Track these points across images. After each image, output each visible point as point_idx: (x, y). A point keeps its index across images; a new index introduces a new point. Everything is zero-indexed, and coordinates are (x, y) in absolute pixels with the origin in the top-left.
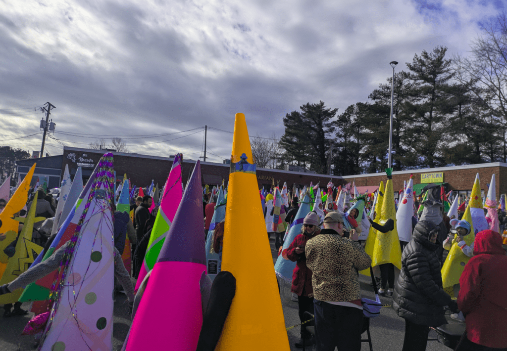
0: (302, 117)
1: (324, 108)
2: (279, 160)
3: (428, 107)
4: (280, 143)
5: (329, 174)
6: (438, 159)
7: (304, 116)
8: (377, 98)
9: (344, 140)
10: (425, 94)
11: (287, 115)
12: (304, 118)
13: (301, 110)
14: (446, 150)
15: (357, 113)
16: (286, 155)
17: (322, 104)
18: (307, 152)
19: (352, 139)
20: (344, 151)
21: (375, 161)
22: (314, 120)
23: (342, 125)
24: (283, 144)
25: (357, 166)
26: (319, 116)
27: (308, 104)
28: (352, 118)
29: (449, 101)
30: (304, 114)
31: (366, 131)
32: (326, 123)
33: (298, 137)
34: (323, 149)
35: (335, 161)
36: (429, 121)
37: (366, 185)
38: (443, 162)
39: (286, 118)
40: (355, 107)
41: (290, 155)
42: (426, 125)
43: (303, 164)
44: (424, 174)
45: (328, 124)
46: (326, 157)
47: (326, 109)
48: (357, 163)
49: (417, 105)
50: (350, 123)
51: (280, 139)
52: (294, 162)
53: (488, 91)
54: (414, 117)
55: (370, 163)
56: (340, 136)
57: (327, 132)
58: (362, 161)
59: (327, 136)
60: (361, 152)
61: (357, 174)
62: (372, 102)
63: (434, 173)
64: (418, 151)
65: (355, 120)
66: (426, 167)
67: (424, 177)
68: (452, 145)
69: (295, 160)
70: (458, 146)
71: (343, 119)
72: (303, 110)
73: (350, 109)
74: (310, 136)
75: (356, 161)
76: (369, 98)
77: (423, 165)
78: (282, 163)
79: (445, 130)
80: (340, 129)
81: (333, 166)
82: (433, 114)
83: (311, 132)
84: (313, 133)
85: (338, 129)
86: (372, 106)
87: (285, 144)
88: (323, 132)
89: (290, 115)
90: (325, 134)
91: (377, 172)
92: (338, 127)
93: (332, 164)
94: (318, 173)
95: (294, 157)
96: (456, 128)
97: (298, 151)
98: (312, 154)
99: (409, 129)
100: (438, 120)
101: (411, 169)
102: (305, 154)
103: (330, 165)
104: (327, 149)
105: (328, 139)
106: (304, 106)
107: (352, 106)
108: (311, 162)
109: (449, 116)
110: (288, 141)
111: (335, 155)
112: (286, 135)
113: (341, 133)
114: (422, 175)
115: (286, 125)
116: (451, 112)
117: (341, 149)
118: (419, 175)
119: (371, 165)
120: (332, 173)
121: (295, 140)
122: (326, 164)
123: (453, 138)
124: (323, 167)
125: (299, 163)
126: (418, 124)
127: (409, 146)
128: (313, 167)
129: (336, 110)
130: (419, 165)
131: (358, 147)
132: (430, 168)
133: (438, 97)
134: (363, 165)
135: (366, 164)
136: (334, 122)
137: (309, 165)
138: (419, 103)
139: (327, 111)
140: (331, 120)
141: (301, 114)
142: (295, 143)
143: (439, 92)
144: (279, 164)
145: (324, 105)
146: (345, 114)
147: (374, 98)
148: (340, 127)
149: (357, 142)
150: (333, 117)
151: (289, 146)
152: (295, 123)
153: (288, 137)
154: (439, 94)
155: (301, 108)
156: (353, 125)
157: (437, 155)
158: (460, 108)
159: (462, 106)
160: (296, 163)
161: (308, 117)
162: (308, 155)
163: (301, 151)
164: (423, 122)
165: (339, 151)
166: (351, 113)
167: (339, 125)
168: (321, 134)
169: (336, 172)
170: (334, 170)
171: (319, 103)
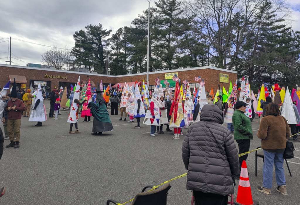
0: (87, 34)
1: (102, 29)
2: (71, 64)
3: (168, 31)
4: (72, 52)
5: (107, 74)
6: (174, 64)
7: (88, 34)
8: (137, 24)
9: (116, 51)
10: (166, 23)
11: (76, 33)
12: (88, 35)
13: (86, 29)
14: (178, 59)
15: (124, 34)
16: (76, 61)
17: (101, 26)
18: (91, 59)
19: (122, 51)
20: (117, 59)
21: (136, 65)
22: (95, 37)
23: (114, 41)
24: (73, 53)
25: (125, 69)
26: (99, 35)
27: (91, 25)
28: (121, 37)
29: (180, 28)
30: (88, 32)
31: (131, 45)
32: (104, 39)
33: (84, 48)
34: (102, 58)
35: (111, 65)
36: (168, 40)
37: (132, 82)
38: (177, 66)
39: (76, 35)
40: (123, 29)
41: (79, 61)
42: (167, 43)
43: (88, 67)
44: (167, 74)
45: (105, 40)
46: (105, 62)
47: (103, 29)
48: (125, 67)
49: (161, 30)
50: (120, 40)
51: (71, 49)
52: (82, 66)
53: (201, 23)
54: (159, 38)
55: (133, 67)
56: (113, 49)
57: (105, 46)
58: (129, 66)
59: (104, 48)
60: (128, 60)
61: (125, 74)
62: (134, 26)
63: (172, 73)
64: (162, 59)
65: (124, 38)
66: (167, 69)
67: (167, 75)
68: (182, 55)
69: (83, 64)
70: (186, 56)
71: (115, 37)
72: (87, 29)
73: (120, 30)
74: (93, 48)
75: (124, 65)
76: (132, 23)
77: (166, 68)
78: (73, 67)
79: (178, 46)
80: (114, 44)
81: (109, 69)
82: (171, 36)
83: (93, 45)
84: (95, 46)
85: (112, 44)
86: (134, 29)
87: (76, 53)
88: (102, 46)
89: (78, 32)
90: (104, 47)
91: (138, 73)
92: (112, 43)
93: (109, 67)
94: (99, 73)
95: (82, 63)
96: (183, 45)
97: (84, 58)
98: (95, 60)
99: (157, 46)
100: (173, 40)
101: (158, 71)
102: (90, 61)
103: (107, 68)
104: (105, 57)
105: (106, 51)
106: (88, 26)
107: (121, 28)
108: (94, 66)
109: (179, 38)
110: (76, 51)
111: (110, 62)
112: (76, 47)
113: (114, 47)
114: (165, 74)
115: (76, 40)
116: (181, 35)
117: (114, 57)
118: (163, 75)
119: (134, 68)
120: (109, 74)
121: (82, 50)
122: (104, 68)
123: (182, 51)
124: (103, 69)
125: (86, 67)
126: (162, 42)
127: (157, 56)
128: (96, 70)
129: (110, 31)
130: (163, 68)
131: (125, 56)
132: (169, 70)
133: (173, 25)
134: (129, 68)
135: (130, 67)
136: (109, 39)
137: (93, 69)
138: (162, 29)
139: (104, 31)
140: (107, 38)
141: (86, 32)
142: (82, 53)
143: (174, 22)
144: (71, 67)
145: (102, 27)
146: (117, 34)
147: (135, 24)
148: (113, 43)
149: (124, 53)
150: (108, 35)
151: (78, 55)
152: (82, 38)
153: (77, 48)
154: (174, 24)
155: (86, 28)
156: (122, 42)
157: (173, 62)
158: (186, 33)
159: (187, 32)
160: (83, 67)
161: (91, 34)
162: (92, 61)
163: (87, 58)
164: (165, 41)
165: (113, 59)
166: (120, 33)
167: (113, 41)
168: (100, 46)
169: (111, 73)
170: (110, 72)
171: (99, 25)
